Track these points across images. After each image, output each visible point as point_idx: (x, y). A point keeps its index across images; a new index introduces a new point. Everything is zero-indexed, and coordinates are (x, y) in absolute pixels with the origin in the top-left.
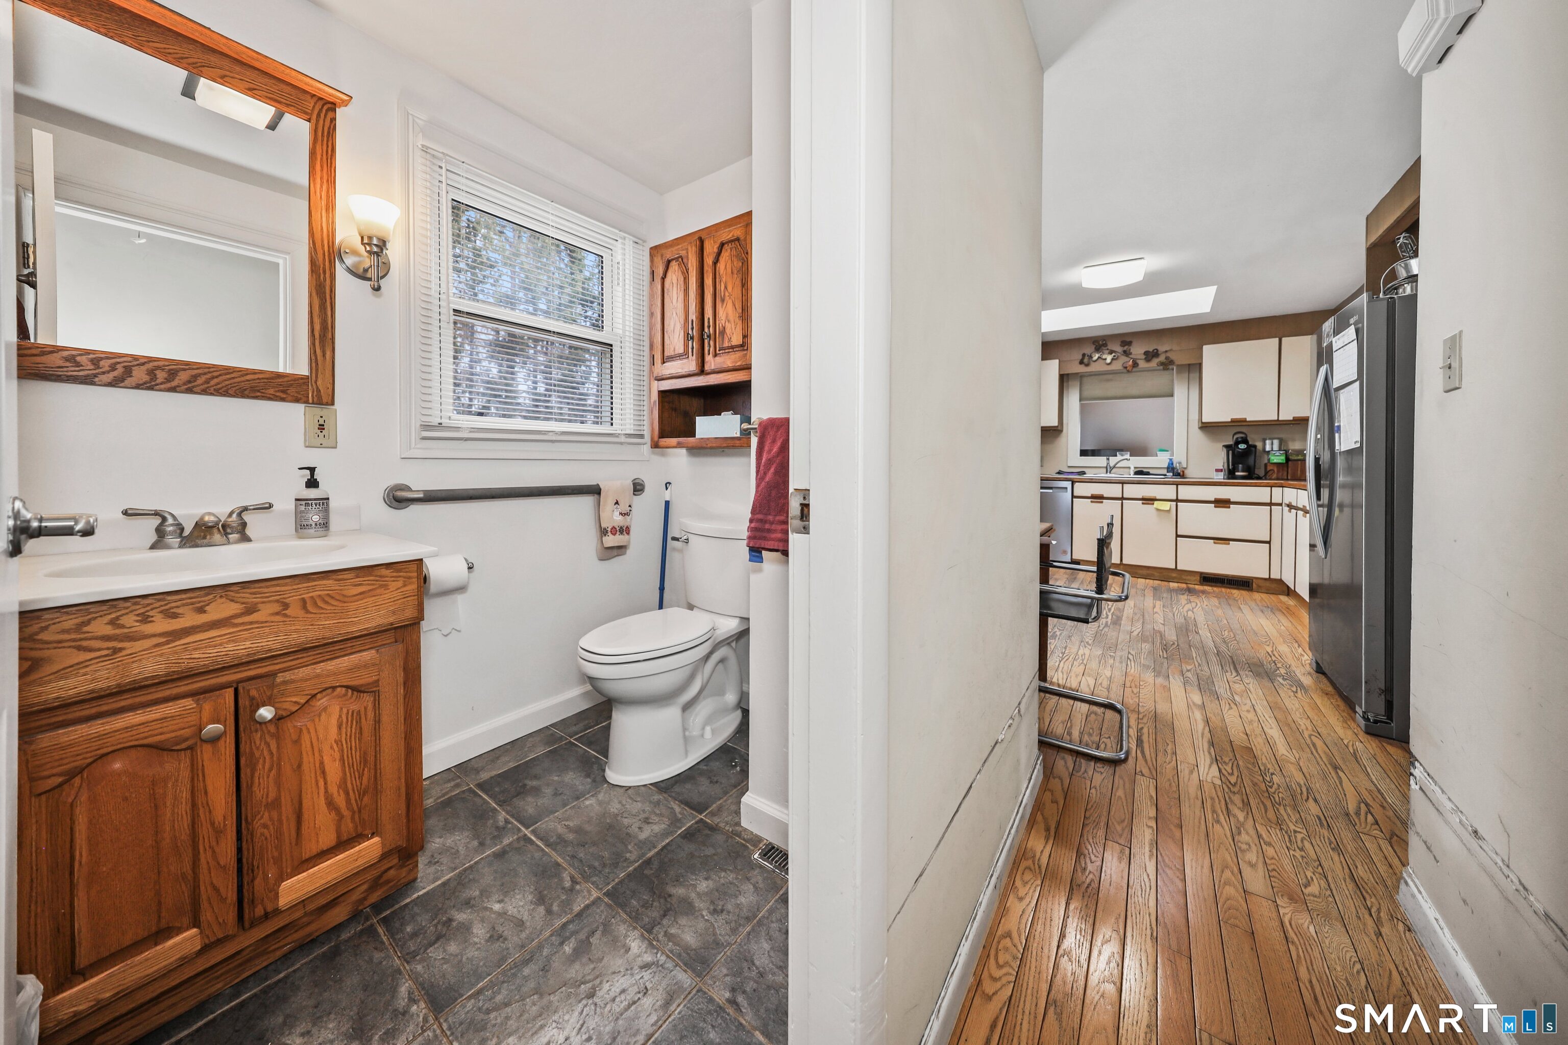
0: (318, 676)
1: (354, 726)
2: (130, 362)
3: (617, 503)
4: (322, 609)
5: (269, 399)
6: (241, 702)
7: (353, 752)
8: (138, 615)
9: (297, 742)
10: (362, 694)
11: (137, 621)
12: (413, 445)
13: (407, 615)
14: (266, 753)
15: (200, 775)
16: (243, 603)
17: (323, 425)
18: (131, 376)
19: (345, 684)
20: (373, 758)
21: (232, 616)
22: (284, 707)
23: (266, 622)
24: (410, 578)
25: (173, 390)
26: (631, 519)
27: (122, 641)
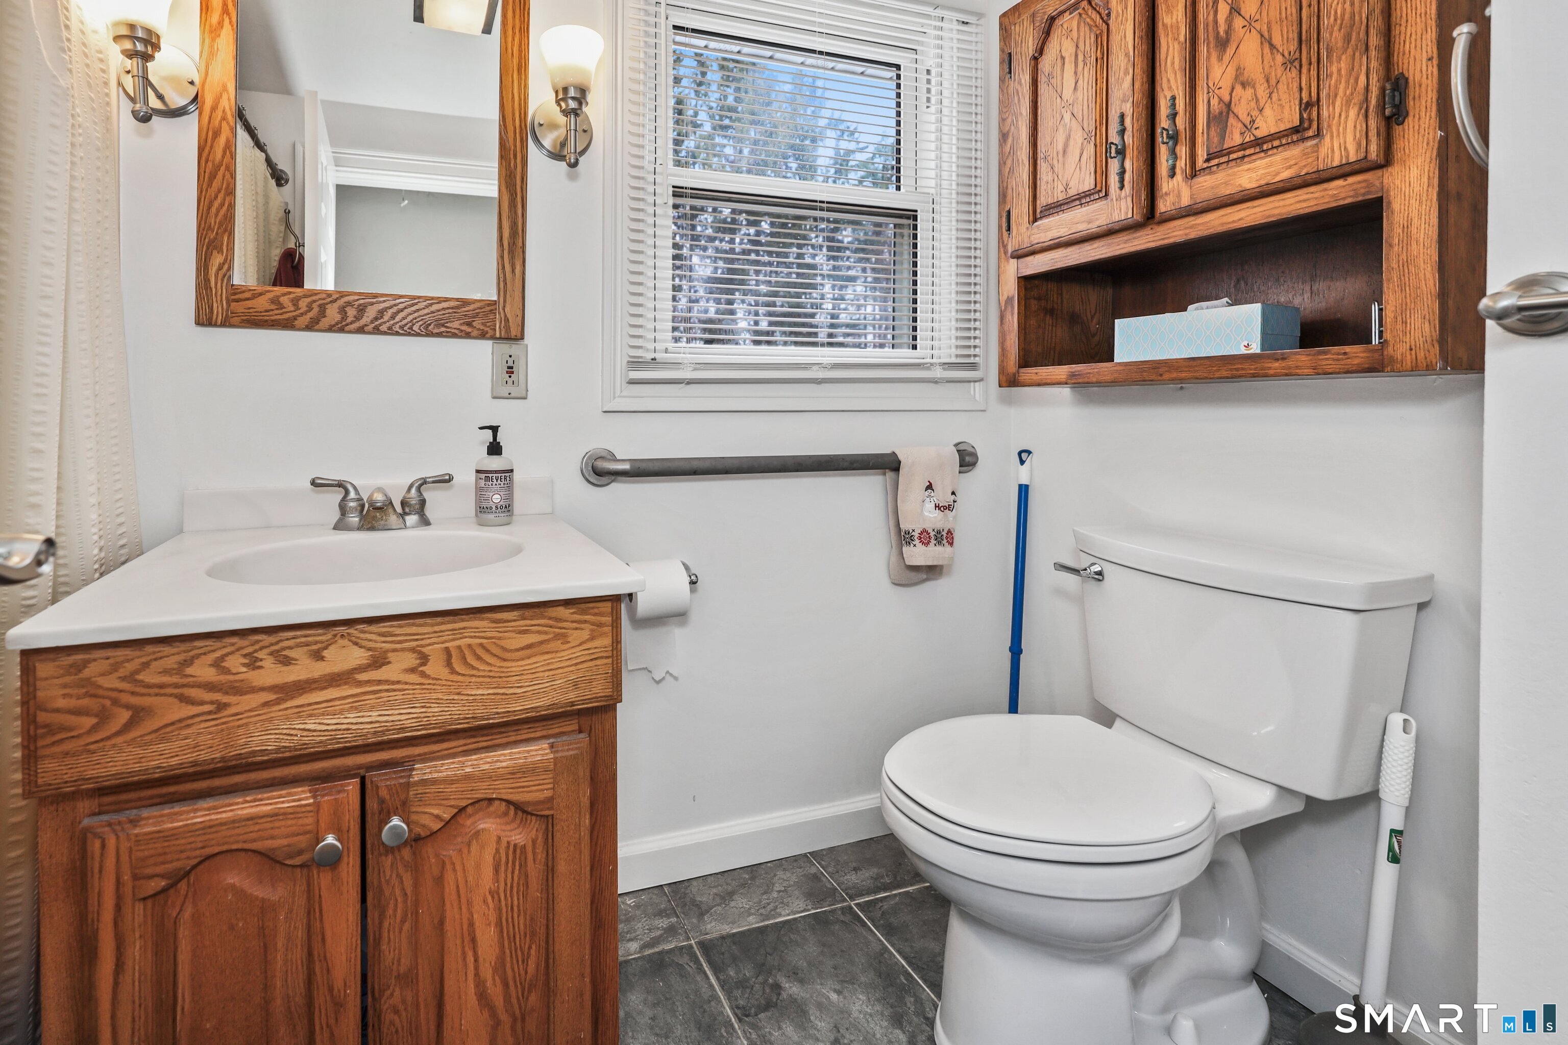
0: (468, 777)
1: (517, 872)
2: (324, 299)
3: (930, 487)
4: (473, 668)
5: (454, 336)
6: (369, 802)
7: (515, 915)
8: (245, 656)
9: (439, 880)
10: (529, 817)
11: (244, 665)
12: (618, 393)
13: (595, 690)
14: (398, 892)
15: (317, 910)
16: (369, 649)
17: (512, 368)
18: (325, 317)
19: (505, 797)
20: (543, 930)
21: (355, 669)
22: (423, 822)
23: (398, 682)
24: (600, 625)
25: (361, 330)
26: (955, 517)
27: (227, 693)
